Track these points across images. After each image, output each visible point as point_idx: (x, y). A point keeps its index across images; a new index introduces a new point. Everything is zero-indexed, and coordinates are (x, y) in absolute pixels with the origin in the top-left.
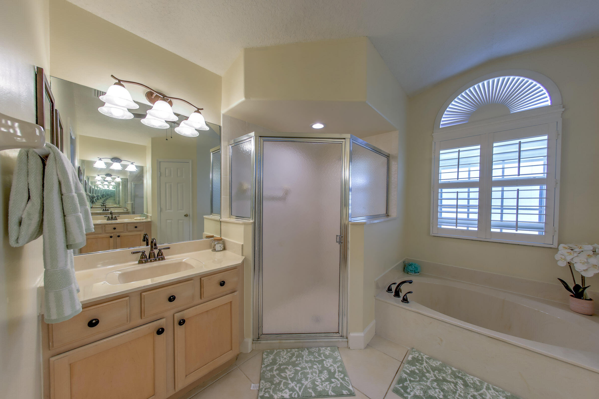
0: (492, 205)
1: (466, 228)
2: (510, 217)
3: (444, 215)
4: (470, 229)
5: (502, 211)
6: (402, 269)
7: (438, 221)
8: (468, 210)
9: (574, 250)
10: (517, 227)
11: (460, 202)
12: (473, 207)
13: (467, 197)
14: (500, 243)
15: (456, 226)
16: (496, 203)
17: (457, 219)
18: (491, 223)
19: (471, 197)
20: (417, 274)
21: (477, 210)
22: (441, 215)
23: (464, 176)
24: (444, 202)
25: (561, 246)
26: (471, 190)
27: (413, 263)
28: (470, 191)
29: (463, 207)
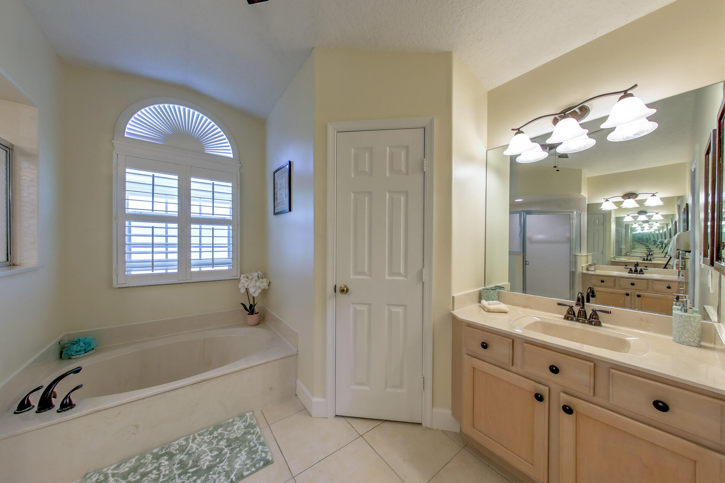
0: (192, 243)
1: (164, 271)
2: (207, 256)
3: (134, 257)
4: (169, 271)
5: (200, 249)
6: (58, 355)
7: (126, 266)
8: (167, 249)
9: (249, 278)
10: (213, 264)
11: (157, 240)
12: (172, 245)
13: (164, 234)
14: (199, 282)
15: (153, 270)
16: (194, 241)
17: (153, 261)
18: (191, 262)
19: (169, 234)
20: (89, 353)
21: (176, 249)
22: (130, 257)
23: (160, 208)
24: (134, 240)
25: (242, 276)
26: (170, 225)
27: (80, 339)
28: (169, 227)
29: (160, 245)
